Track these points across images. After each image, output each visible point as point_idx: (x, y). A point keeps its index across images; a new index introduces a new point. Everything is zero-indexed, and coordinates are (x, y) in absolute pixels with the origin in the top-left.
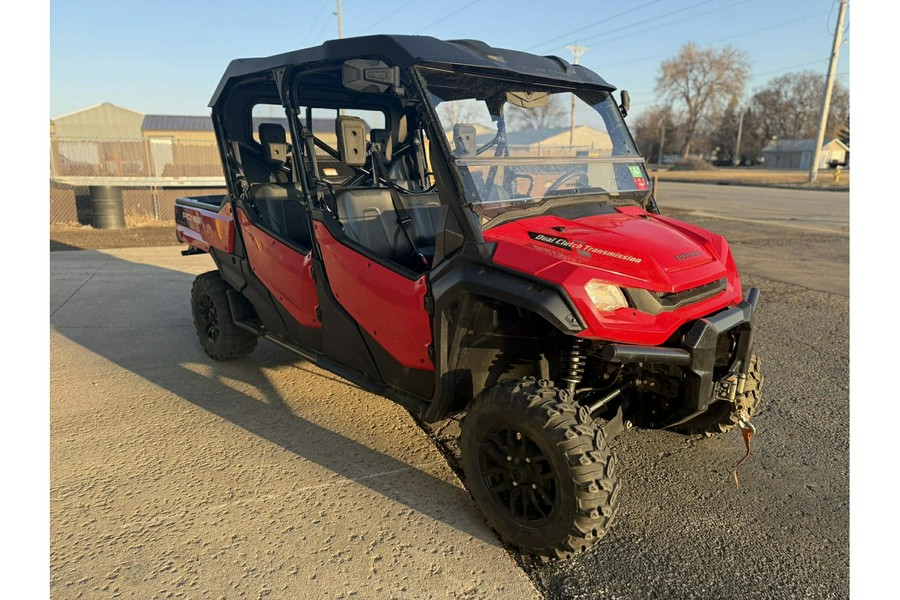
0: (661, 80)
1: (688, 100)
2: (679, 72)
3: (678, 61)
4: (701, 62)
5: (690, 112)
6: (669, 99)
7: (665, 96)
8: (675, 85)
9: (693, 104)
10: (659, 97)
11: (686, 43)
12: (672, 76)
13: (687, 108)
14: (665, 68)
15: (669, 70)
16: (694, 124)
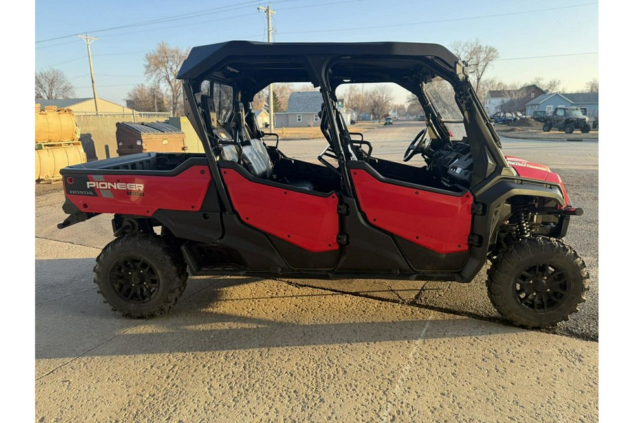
0: (148, 67)
1: (170, 82)
2: (160, 62)
3: (157, 54)
4: (173, 57)
5: (172, 90)
6: (156, 81)
7: (153, 78)
8: (158, 71)
9: (173, 84)
10: (148, 79)
11: (161, 43)
12: (155, 65)
13: (170, 88)
14: (149, 59)
15: (152, 60)
16: (177, 99)
